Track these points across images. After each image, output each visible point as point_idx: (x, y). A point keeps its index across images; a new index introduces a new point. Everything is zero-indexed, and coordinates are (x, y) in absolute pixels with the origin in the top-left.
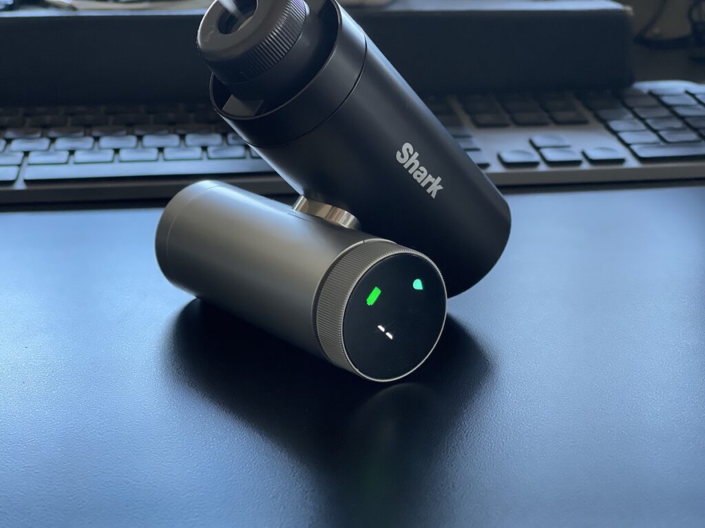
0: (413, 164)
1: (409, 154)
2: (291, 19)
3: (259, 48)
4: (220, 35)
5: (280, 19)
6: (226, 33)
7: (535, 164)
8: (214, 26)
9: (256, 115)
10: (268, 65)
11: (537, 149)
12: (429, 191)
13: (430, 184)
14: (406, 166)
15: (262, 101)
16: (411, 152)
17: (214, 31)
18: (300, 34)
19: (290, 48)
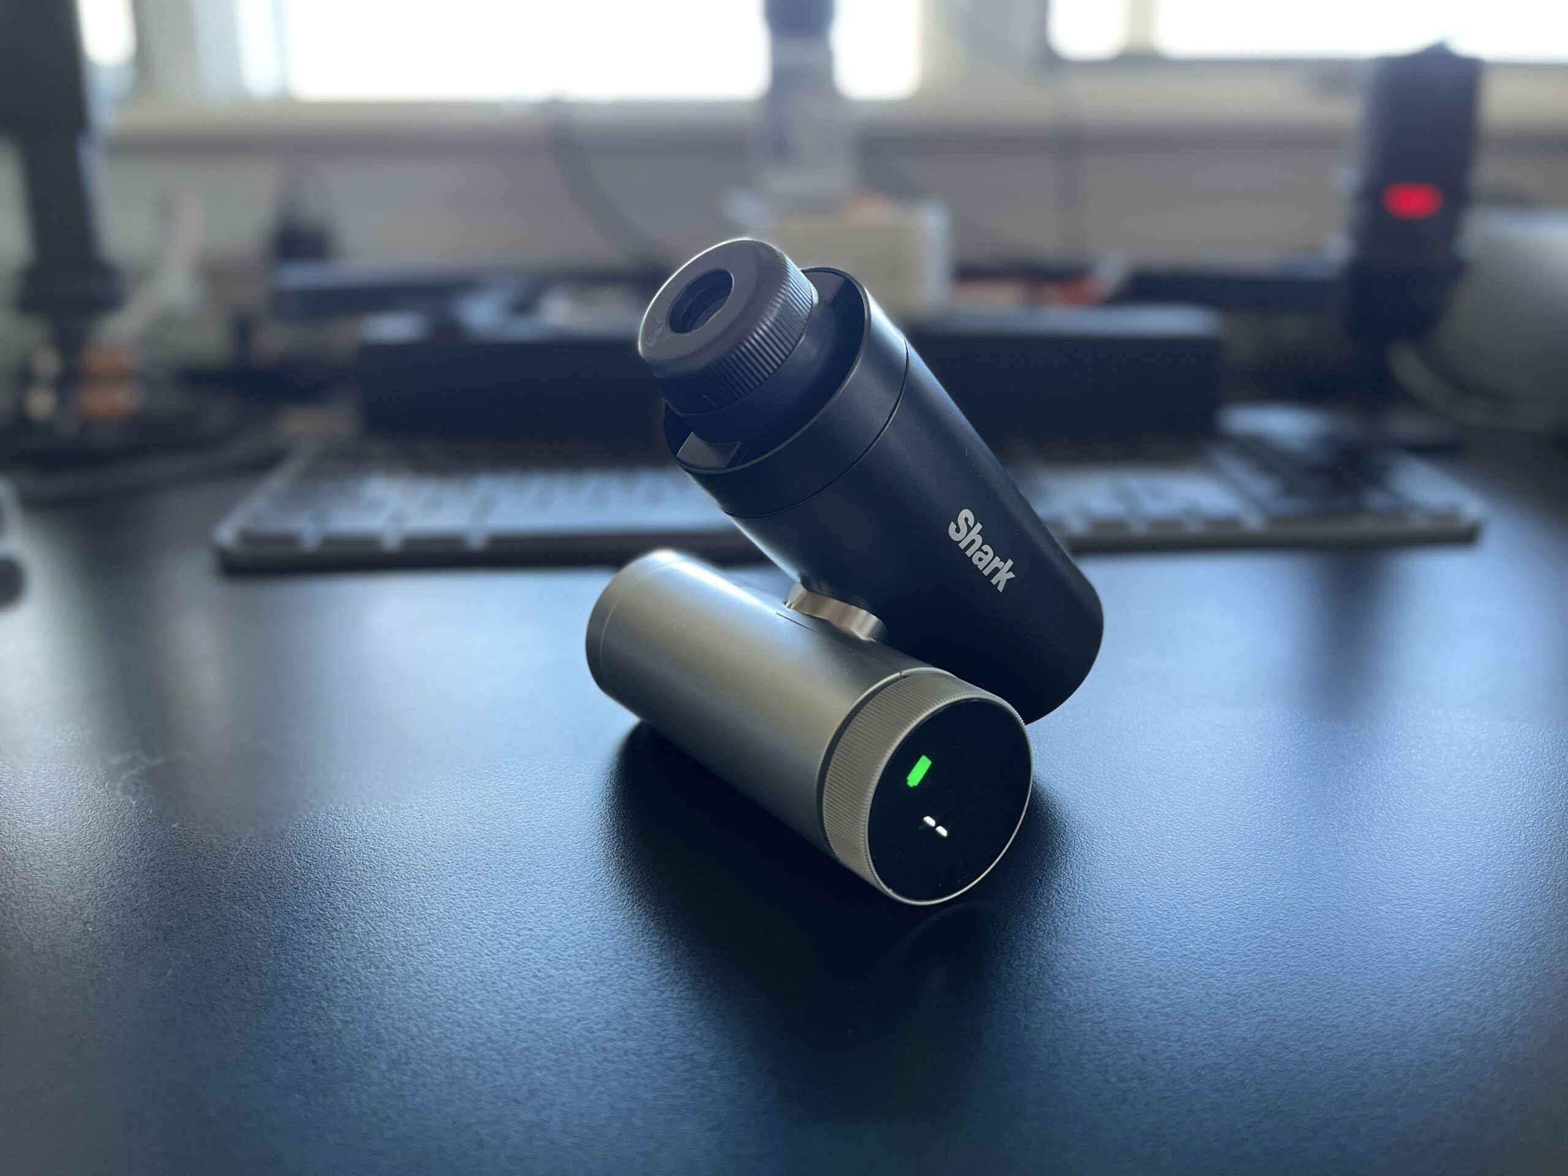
0: (973, 542)
1: (968, 526)
2: (787, 309)
3: (734, 357)
4: (671, 335)
5: (771, 308)
6: (684, 331)
8: (663, 321)
9: (730, 466)
10: (750, 384)
12: (994, 581)
13: (996, 570)
14: (962, 545)
15: (739, 444)
16: (971, 523)
17: (663, 329)
18: (802, 335)
19: (787, 357)
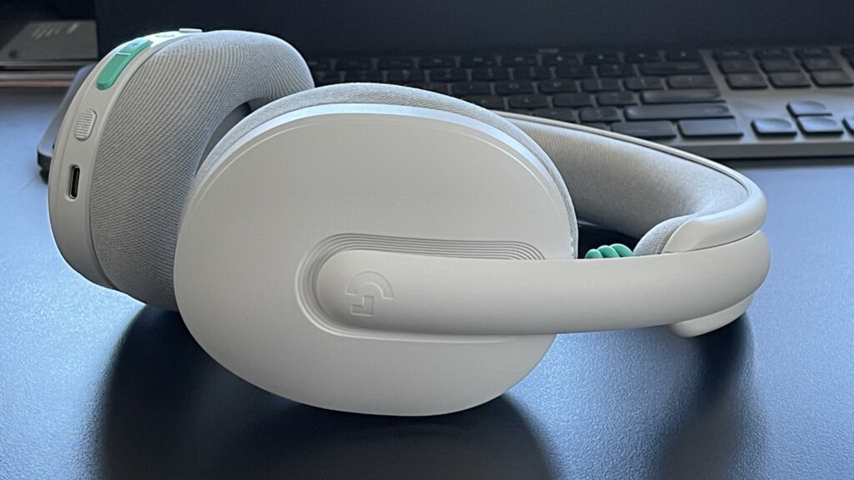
7: (792, 135)
11: (795, 116)
